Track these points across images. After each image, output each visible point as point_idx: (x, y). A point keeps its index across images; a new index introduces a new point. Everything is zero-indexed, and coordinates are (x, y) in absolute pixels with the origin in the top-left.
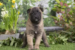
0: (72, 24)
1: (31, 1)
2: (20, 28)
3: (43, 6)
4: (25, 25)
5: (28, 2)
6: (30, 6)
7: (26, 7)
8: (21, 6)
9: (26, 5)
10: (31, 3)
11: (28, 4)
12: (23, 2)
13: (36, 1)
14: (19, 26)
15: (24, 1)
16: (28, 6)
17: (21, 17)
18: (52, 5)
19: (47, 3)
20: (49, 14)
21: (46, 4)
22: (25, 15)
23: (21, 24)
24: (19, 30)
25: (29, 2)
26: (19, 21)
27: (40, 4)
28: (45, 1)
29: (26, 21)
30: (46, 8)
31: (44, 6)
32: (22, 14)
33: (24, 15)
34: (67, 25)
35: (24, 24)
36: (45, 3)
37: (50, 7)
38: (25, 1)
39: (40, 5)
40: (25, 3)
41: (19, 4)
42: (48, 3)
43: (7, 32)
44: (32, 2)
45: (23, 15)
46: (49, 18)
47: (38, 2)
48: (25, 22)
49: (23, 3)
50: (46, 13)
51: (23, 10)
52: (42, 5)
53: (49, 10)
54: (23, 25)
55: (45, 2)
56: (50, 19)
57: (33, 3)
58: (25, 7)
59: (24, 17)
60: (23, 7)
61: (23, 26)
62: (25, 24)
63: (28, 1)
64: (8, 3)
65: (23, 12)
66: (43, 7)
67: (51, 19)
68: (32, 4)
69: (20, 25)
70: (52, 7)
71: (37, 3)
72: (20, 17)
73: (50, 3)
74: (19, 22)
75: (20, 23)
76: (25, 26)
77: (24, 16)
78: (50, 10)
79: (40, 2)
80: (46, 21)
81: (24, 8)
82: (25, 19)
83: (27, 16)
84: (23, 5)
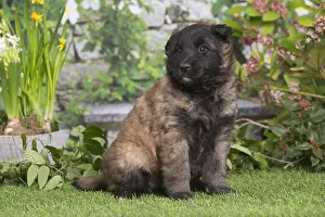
0: (296, 91)
2: (89, 108)
3: (188, 13)
4: (110, 96)
6: (132, 15)
7: (115, 18)
8: (94, 12)
9: (114, 7)
10: (134, 0)
11: (121, 6)
14: (88, 97)
16: (124, 13)
17: (93, 60)
18: (225, 8)
21: (200, 4)
22: (112, 51)
23: (94, 89)
24: (86, 113)
26: (86, 78)
27: (176, 4)
29: (114, 78)
31: (190, 11)
32: (98, 47)
33: (108, 50)
34: (277, 94)
35: (108, 92)
37: (216, 16)
39: (172, 6)
40: (109, 2)
41: (85, 5)
43: (11, 124)
45: (101, 52)
48: (110, 80)
49: (102, 2)
51: (102, 32)
52: (183, 8)
54: (105, 92)
58: (111, 19)
59: (106, 60)
60: (101, 20)
61: (103, 97)
62: (111, 91)
65: (102, 38)
66: (185, 16)
68: (140, 4)
69: (90, 92)
70: (224, 17)
71: (162, 1)
72: (89, 62)
74: (84, 81)
75: (91, 87)
76: (110, 99)
77: (105, 55)
81: (108, 22)
82: (111, 70)
83: (121, 57)
84: (103, 9)
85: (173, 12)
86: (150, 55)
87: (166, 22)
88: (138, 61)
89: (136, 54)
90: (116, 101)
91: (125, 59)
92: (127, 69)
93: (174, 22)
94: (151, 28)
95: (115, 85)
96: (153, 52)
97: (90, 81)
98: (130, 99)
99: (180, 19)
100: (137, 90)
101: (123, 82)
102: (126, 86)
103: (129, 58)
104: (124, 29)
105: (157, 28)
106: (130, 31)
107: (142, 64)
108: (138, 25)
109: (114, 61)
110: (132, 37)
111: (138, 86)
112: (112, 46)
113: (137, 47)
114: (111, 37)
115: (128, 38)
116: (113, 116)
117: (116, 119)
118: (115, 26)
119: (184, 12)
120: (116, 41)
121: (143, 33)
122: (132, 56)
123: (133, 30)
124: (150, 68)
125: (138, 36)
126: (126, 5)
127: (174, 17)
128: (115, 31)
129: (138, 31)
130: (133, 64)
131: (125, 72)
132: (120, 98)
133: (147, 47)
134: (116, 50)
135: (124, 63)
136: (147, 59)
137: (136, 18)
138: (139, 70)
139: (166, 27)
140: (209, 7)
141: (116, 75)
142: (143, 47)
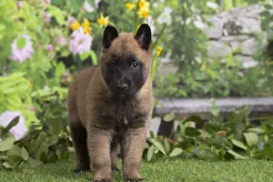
1: (199, 11)
2: (160, 102)
3: (241, 28)
4: (177, 92)
5: (189, 14)
6: (196, 28)
7: (184, 32)
8: (168, 27)
9: (182, 23)
10: (199, 18)
11: (188, 21)
12: (171, 14)
13: (218, 11)
15: (176, 11)
16: (190, 27)
17: (165, 64)
18: (272, 24)
19: (256, 19)
20: (261, 53)
21: (251, 20)
22: (180, 57)
23: (165, 87)
24: (158, 106)
25: (192, 13)
26: (159, 78)
27: (232, 20)
28: (248, 11)
29: (181, 78)
30: (252, 35)
31: (243, 25)
32: (169, 54)
33: (177, 56)
35: (176, 89)
36: (249, 17)
37: (264, 30)
38: (179, 9)
39: (229, 22)
40: (179, 19)
41: (160, 21)
42: (259, 17)
44: (202, 13)
45: (172, 57)
46: (261, 67)
47: (223, 14)
48: (178, 80)
49: (173, 18)
50: (249, 52)
51: (173, 42)
52: (238, 23)
53: (260, 41)
54: (173, 89)
55: (249, 14)
56: (263, 73)
57: (205, 16)
58: (180, 32)
59: (175, 64)
60: (174, 31)
61: (172, 93)
62: (179, 89)
63: (190, 10)
64: (124, 16)
65: (172, 46)
66: (239, 29)
67: (267, 71)
68: (203, 20)
69: (162, 89)
70: (271, 31)
71: (221, 18)
72: (162, 65)
73: (264, 18)
74: (157, 81)
75: (162, 85)
76: (178, 95)
77: (174, 60)
78: (265, 42)
79: (231, 12)
80: (249, 79)
81: (177, 35)
82: (179, 72)
83: (186, 62)
84: (174, 24)
85: (229, 26)
86: (210, 61)
87: (223, 35)
88: (201, 65)
89: (199, 60)
90: (182, 97)
91: (190, 63)
92: (191, 71)
93: (230, 34)
94: (212, 39)
95: (181, 84)
96: (212, 58)
97: (161, 80)
98: (193, 95)
99: (235, 32)
100: (199, 88)
101: (188, 81)
102: (190, 85)
103: (193, 63)
104: (190, 40)
105: (216, 40)
106: (194, 42)
107: (203, 68)
108: (201, 37)
109: (181, 66)
110: (195, 46)
111: (199, 85)
112: (180, 53)
113: (200, 54)
114: (180, 46)
115: (192, 47)
116: (179, 109)
117: (181, 111)
118: (183, 38)
119: (238, 27)
120: (183, 49)
121: (205, 43)
122: (196, 62)
123: (197, 41)
124: (210, 71)
125: (200, 46)
126: (192, 21)
127: (230, 31)
128: (183, 41)
129: (201, 42)
130: (196, 67)
131: (189, 74)
132: (185, 94)
133: (208, 54)
134: (183, 56)
135: (189, 67)
136: (208, 64)
137: (200, 31)
138: (201, 72)
139: (223, 38)
140: (259, 22)
141: (183, 76)
142: (204, 54)
